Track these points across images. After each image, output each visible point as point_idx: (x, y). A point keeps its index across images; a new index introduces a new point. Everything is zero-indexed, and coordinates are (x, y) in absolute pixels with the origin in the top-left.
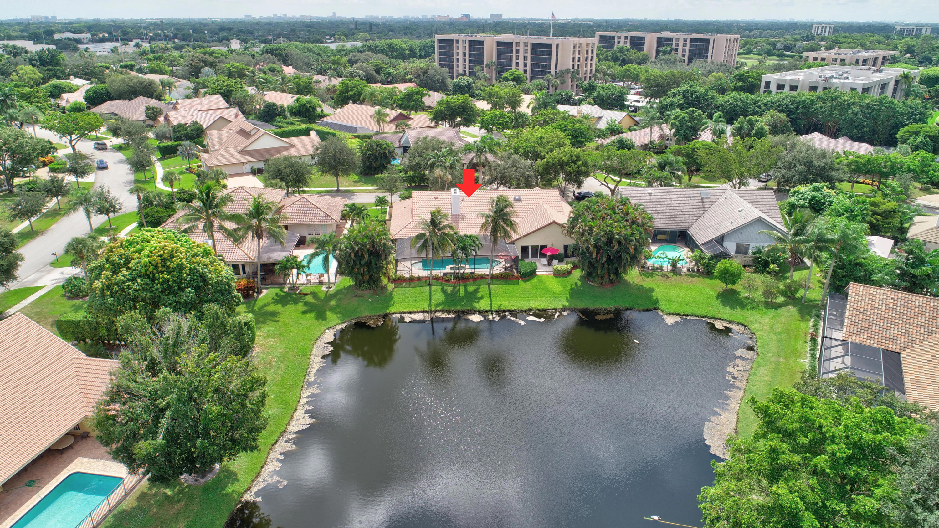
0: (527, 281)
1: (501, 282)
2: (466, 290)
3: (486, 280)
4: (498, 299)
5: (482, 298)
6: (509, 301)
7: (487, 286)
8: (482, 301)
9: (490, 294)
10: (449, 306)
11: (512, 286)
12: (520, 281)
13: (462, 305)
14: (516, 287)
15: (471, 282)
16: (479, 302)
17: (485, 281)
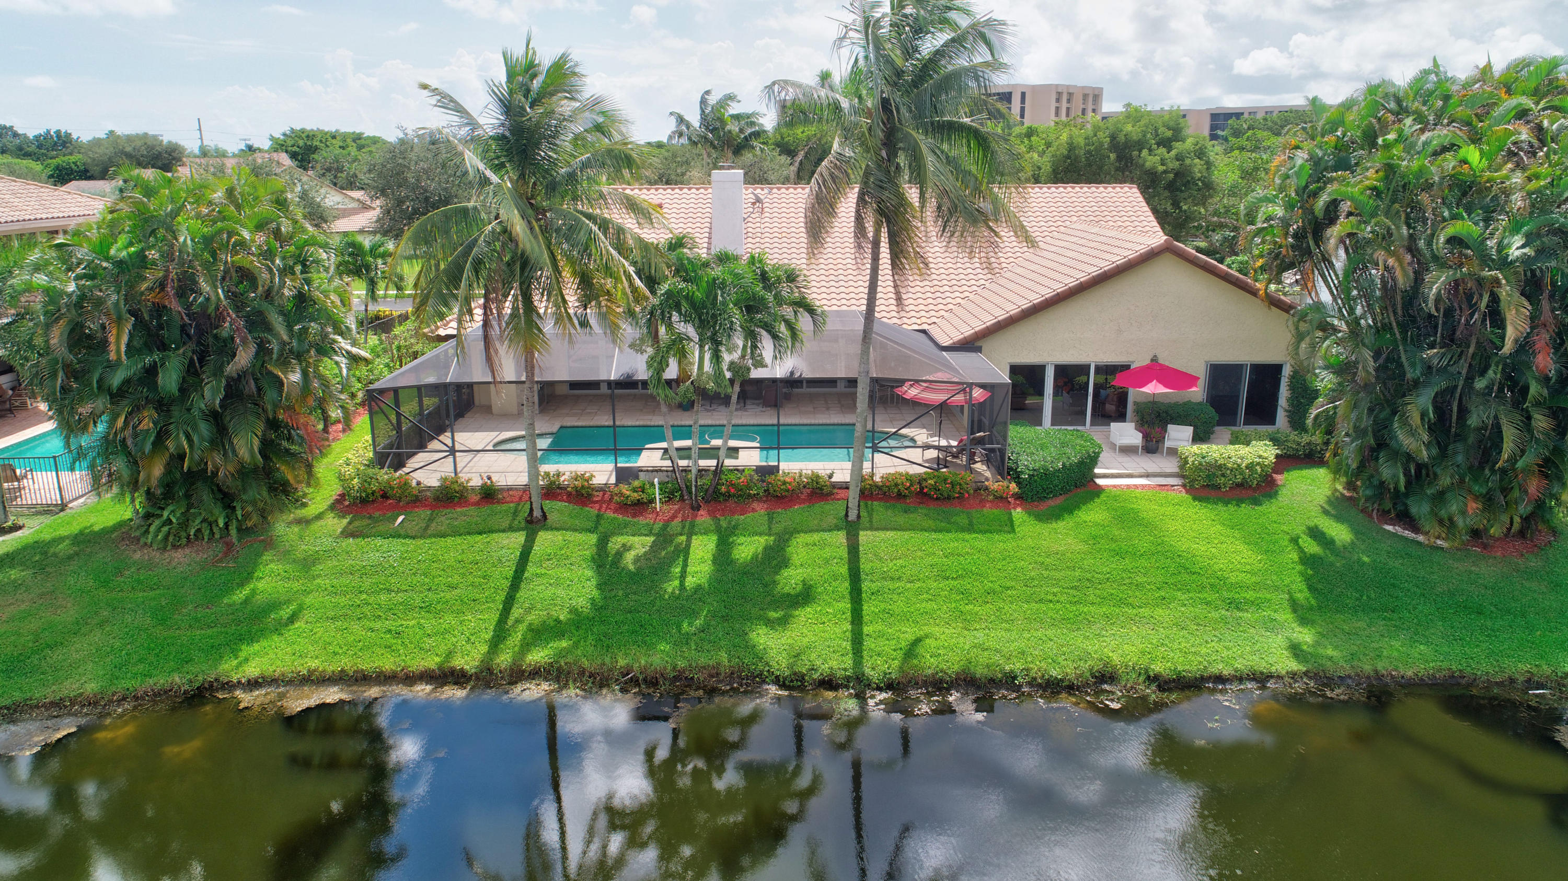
0: (1055, 515)
1: (920, 515)
2: (723, 556)
3: (840, 507)
4: (899, 606)
5: (805, 596)
6: (967, 621)
7: (840, 538)
8: (804, 614)
9: (855, 576)
10: (604, 643)
11: (978, 541)
12: (1018, 514)
13: (686, 639)
14: (999, 544)
15: (759, 514)
16: (784, 622)
17: (834, 509)
